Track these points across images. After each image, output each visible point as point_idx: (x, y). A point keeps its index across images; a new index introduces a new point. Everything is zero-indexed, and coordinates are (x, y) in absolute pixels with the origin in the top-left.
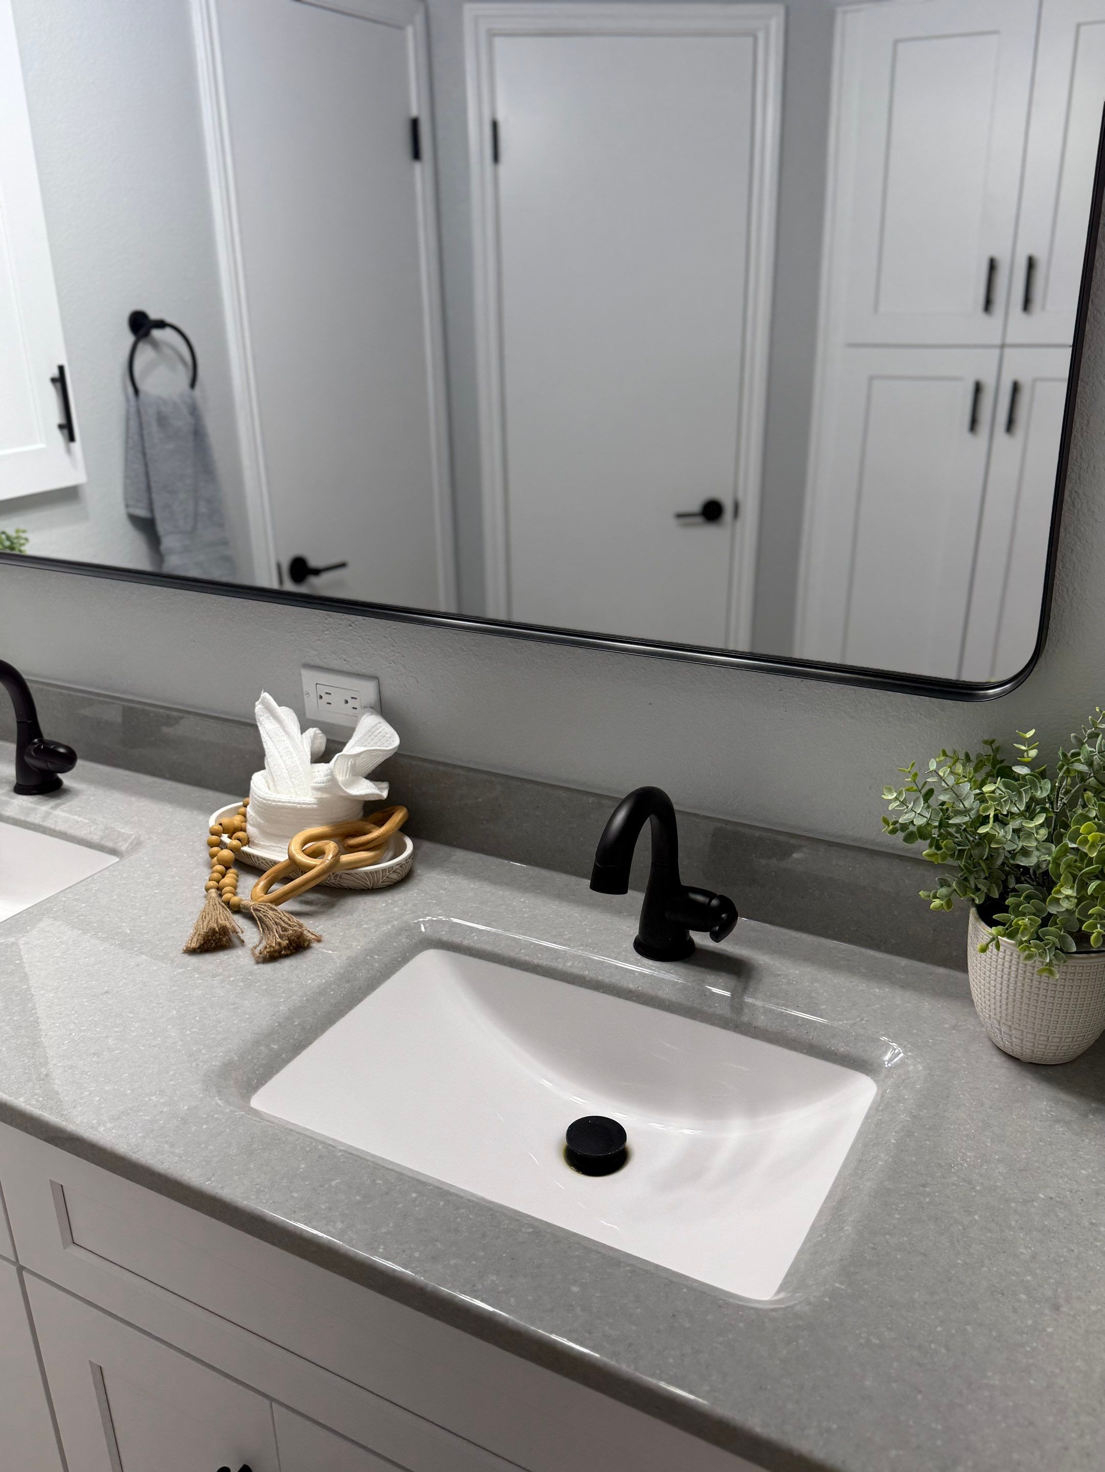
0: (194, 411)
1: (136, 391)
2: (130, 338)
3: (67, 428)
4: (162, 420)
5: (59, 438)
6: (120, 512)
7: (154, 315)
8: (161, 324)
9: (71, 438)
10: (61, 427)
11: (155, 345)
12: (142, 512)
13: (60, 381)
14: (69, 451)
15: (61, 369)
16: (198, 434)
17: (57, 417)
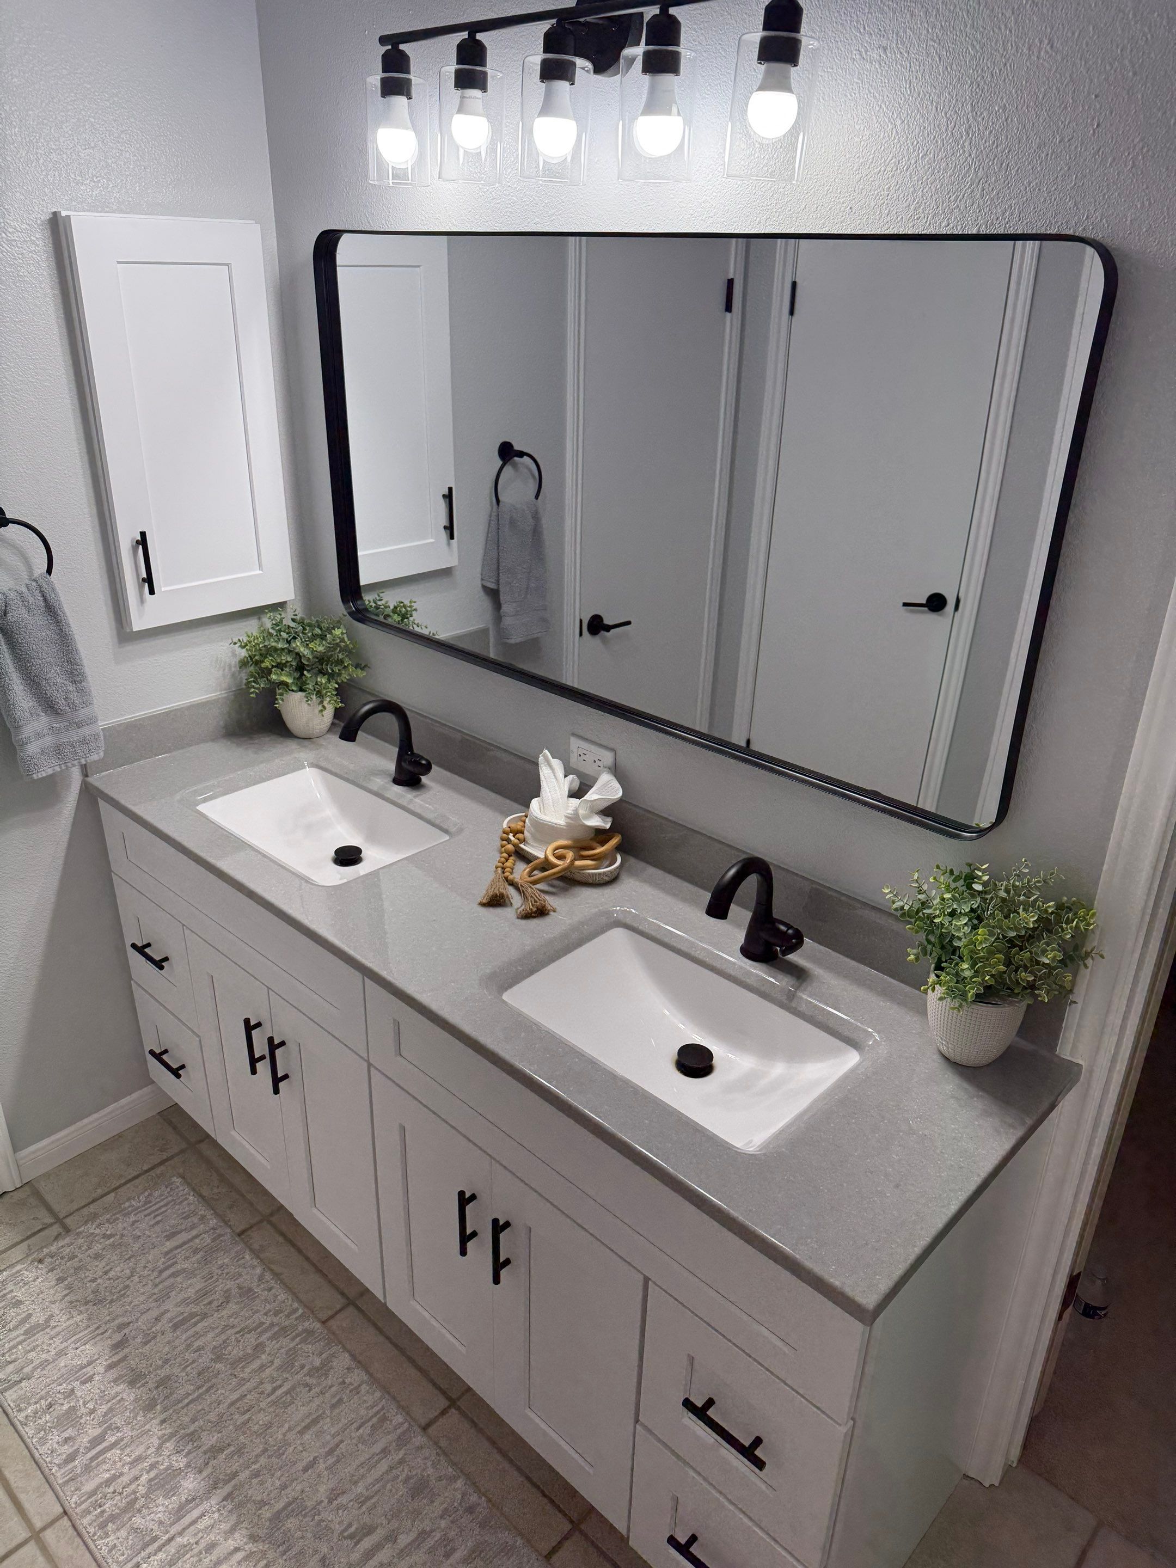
0: (536, 516)
1: (498, 501)
2: (501, 463)
3: (450, 529)
4: (512, 522)
5: (444, 535)
6: (478, 583)
7: (517, 447)
8: (521, 454)
9: (452, 537)
10: (445, 528)
11: (515, 466)
12: (492, 586)
13: (449, 497)
14: (449, 544)
15: (450, 489)
16: (536, 532)
17: (444, 521)
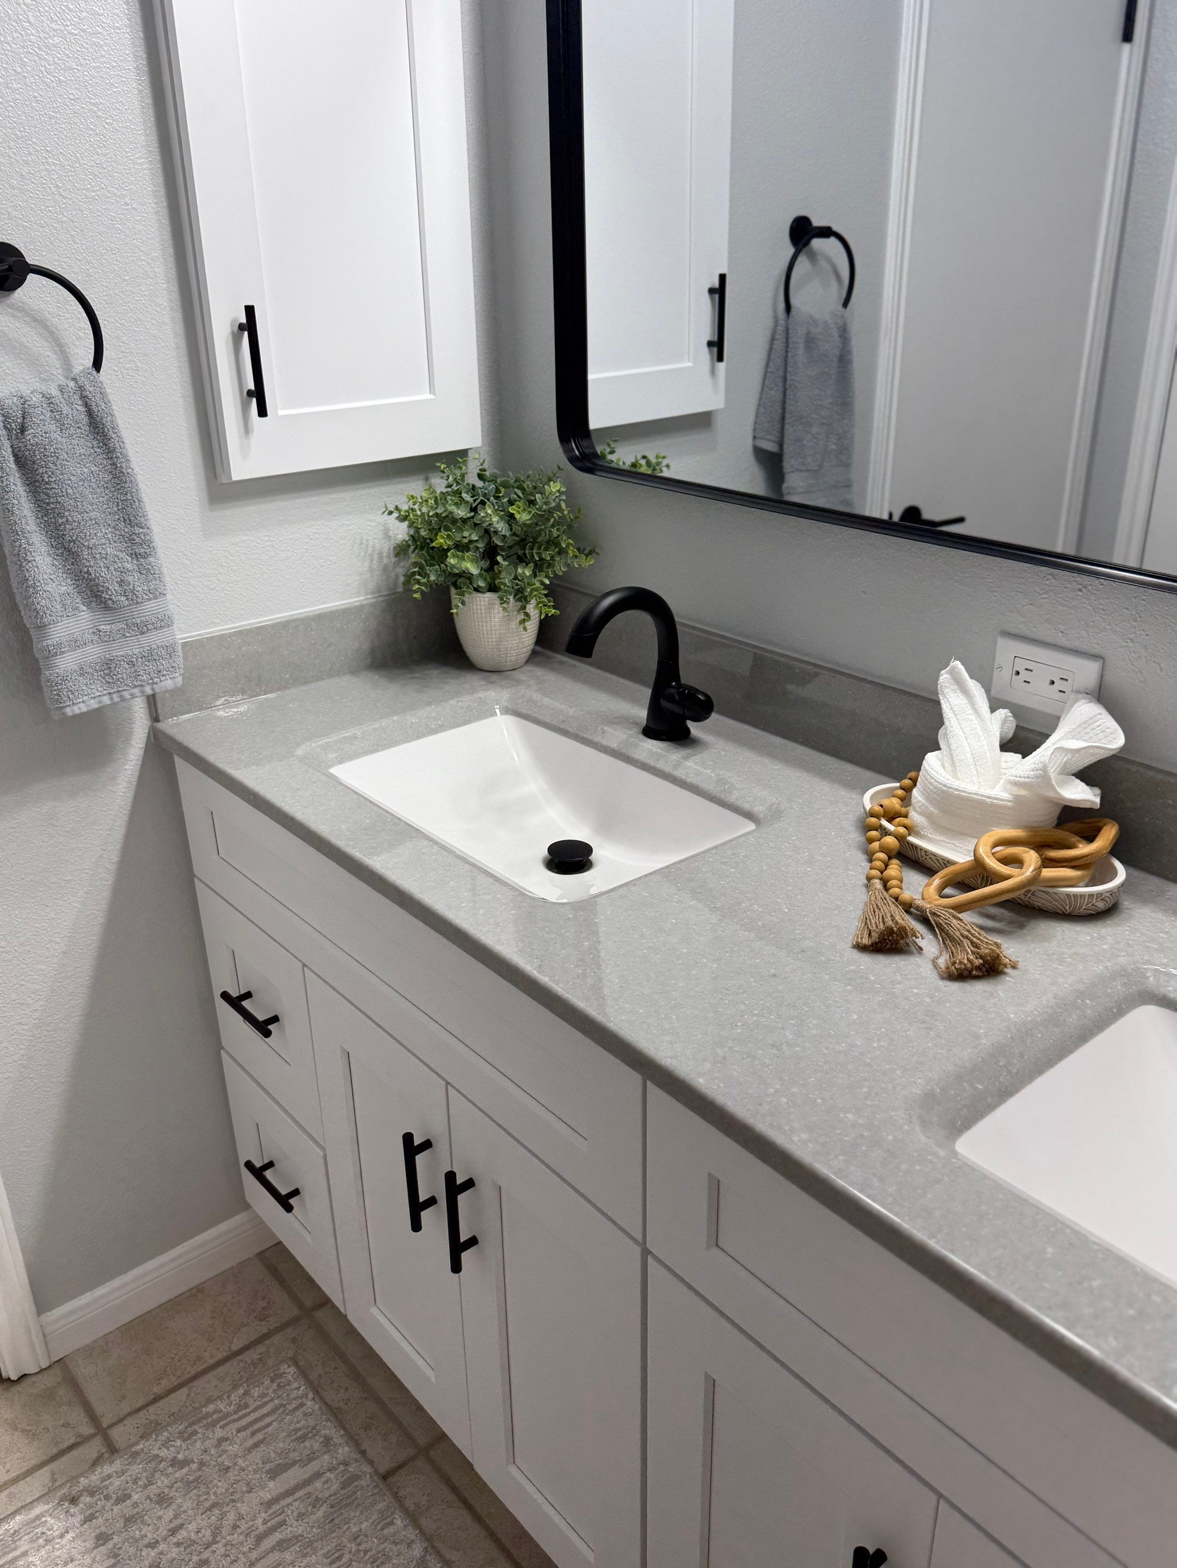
0: (844, 332)
1: (788, 308)
2: (791, 250)
3: (717, 346)
4: (810, 342)
5: (705, 355)
6: (749, 443)
7: (817, 222)
8: (827, 232)
9: (720, 358)
10: (710, 344)
11: (813, 257)
12: (770, 446)
13: (719, 292)
14: (713, 372)
15: (722, 278)
16: (844, 360)
17: (707, 332)
